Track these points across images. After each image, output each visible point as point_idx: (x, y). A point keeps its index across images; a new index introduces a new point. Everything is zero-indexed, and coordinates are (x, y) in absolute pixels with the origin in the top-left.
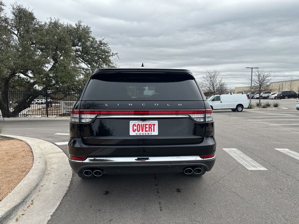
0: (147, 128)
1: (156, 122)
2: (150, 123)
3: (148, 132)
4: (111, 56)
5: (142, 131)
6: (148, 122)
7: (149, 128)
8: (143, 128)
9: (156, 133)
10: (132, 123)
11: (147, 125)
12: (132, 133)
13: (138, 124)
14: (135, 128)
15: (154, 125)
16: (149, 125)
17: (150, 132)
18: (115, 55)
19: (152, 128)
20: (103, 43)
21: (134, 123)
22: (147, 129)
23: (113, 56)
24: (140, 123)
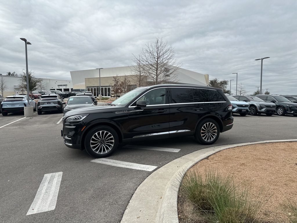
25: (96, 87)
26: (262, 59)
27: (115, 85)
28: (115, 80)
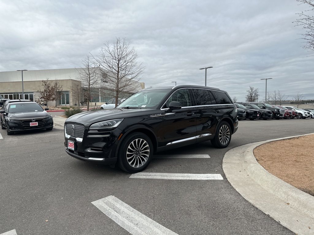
25: (12, 93)
26: (206, 69)
27: (45, 90)
28: (45, 85)
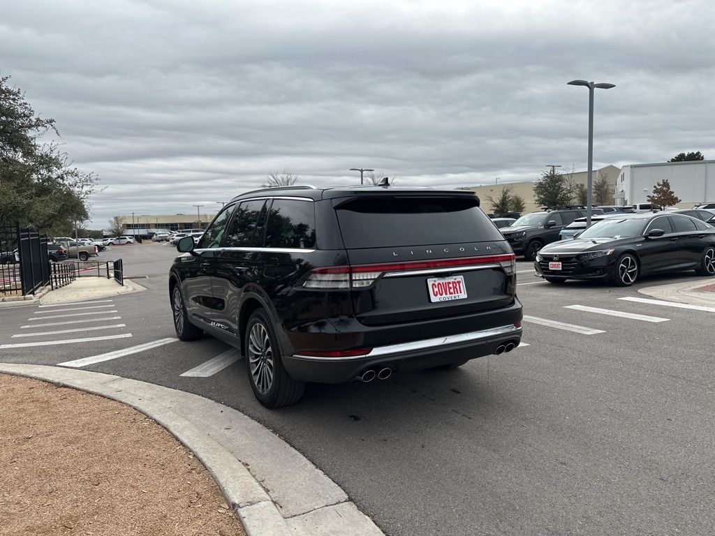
0: (451, 288)
1: (460, 278)
2: (453, 280)
3: (454, 295)
4: (33, 126)
5: (446, 294)
6: (450, 279)
7: (455, 288)
8: (445, 288)
9: (464, 295)
10: (430, 282)
11: (449, 283)
12: (434, 299)
13: (439, 284)
14: (436, 290)
15: (459, 282)
16: (453, 283)
17: (456, 295)
18: (48, 125)
19: (458, 287)
20: (4, 88)
21: (433, 282)
22: (452, 291)
23: (39, 128)
24: (442, 281)
